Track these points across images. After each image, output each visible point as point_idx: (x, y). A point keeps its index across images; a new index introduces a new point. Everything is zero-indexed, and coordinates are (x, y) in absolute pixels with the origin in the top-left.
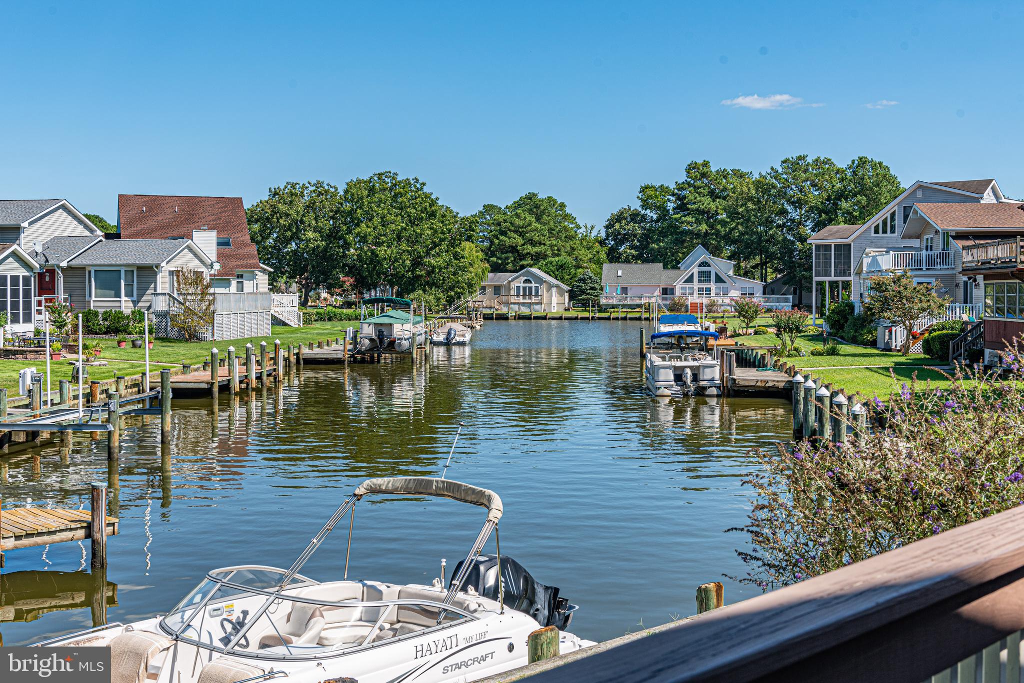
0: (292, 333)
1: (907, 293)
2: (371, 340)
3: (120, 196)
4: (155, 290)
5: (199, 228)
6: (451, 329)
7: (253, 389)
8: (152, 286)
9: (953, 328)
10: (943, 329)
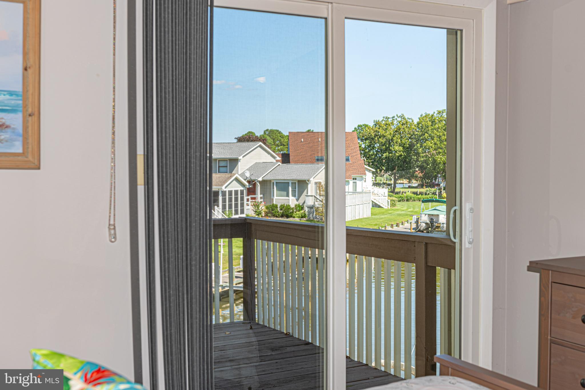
2: (426, 224)
3: (289, 132)
4: (307, 193)
8: (306, 191)
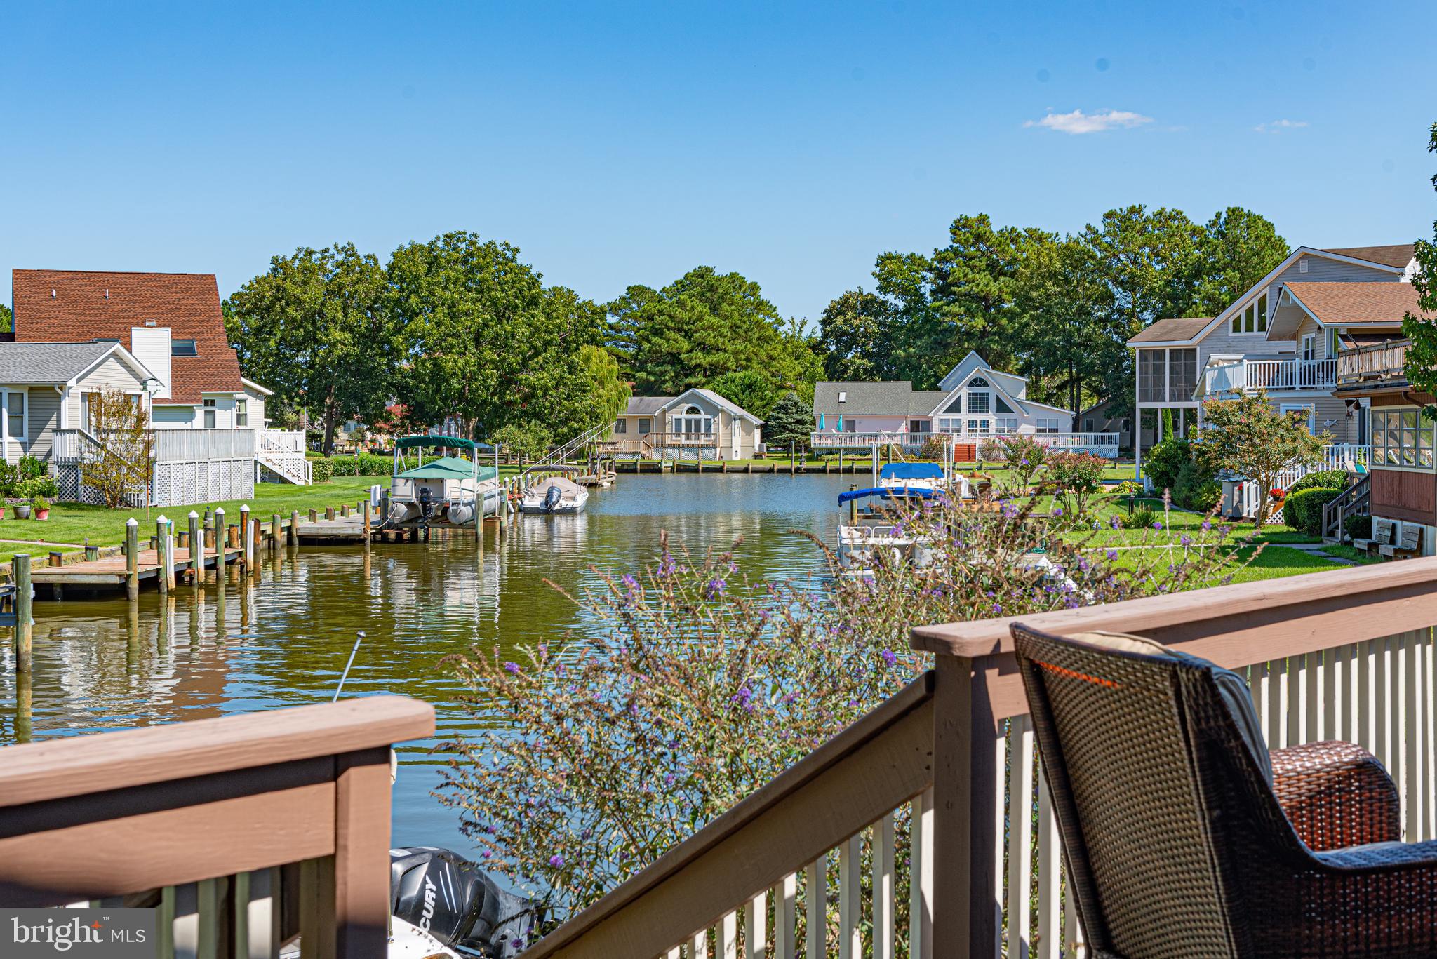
0: (291, 494)
1: (1261, 427)
2: (410, 505)
3: (16, 271)
4: (58, 424)
5: (141, 324)
6: (552, 488)
7: (201, 586)
8: (54, 418)
9: (1330, 484)
10: (1314, 484)
